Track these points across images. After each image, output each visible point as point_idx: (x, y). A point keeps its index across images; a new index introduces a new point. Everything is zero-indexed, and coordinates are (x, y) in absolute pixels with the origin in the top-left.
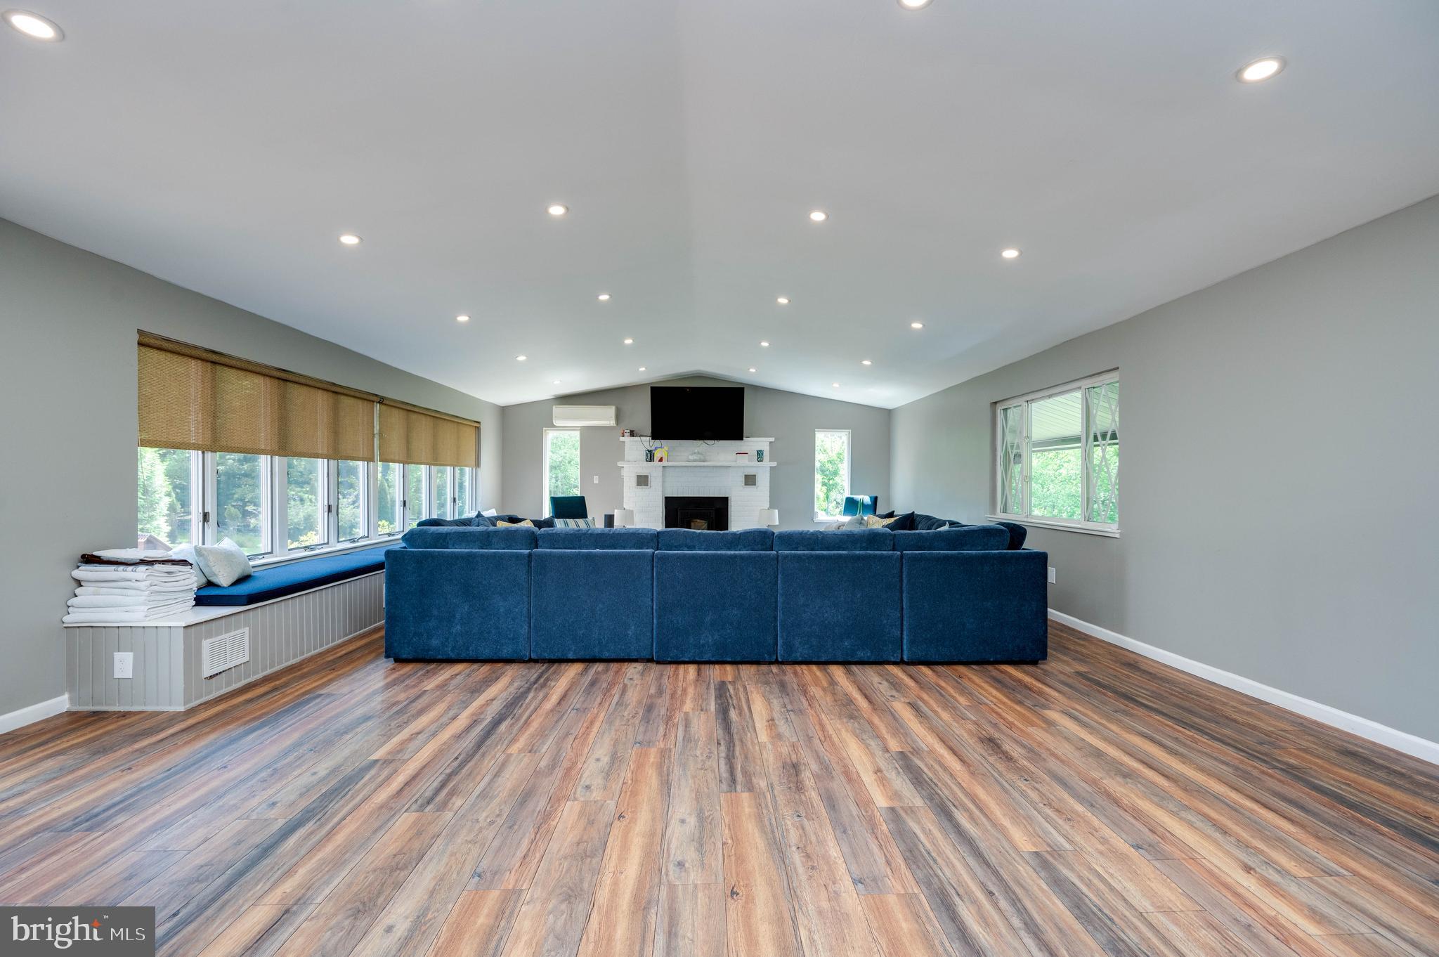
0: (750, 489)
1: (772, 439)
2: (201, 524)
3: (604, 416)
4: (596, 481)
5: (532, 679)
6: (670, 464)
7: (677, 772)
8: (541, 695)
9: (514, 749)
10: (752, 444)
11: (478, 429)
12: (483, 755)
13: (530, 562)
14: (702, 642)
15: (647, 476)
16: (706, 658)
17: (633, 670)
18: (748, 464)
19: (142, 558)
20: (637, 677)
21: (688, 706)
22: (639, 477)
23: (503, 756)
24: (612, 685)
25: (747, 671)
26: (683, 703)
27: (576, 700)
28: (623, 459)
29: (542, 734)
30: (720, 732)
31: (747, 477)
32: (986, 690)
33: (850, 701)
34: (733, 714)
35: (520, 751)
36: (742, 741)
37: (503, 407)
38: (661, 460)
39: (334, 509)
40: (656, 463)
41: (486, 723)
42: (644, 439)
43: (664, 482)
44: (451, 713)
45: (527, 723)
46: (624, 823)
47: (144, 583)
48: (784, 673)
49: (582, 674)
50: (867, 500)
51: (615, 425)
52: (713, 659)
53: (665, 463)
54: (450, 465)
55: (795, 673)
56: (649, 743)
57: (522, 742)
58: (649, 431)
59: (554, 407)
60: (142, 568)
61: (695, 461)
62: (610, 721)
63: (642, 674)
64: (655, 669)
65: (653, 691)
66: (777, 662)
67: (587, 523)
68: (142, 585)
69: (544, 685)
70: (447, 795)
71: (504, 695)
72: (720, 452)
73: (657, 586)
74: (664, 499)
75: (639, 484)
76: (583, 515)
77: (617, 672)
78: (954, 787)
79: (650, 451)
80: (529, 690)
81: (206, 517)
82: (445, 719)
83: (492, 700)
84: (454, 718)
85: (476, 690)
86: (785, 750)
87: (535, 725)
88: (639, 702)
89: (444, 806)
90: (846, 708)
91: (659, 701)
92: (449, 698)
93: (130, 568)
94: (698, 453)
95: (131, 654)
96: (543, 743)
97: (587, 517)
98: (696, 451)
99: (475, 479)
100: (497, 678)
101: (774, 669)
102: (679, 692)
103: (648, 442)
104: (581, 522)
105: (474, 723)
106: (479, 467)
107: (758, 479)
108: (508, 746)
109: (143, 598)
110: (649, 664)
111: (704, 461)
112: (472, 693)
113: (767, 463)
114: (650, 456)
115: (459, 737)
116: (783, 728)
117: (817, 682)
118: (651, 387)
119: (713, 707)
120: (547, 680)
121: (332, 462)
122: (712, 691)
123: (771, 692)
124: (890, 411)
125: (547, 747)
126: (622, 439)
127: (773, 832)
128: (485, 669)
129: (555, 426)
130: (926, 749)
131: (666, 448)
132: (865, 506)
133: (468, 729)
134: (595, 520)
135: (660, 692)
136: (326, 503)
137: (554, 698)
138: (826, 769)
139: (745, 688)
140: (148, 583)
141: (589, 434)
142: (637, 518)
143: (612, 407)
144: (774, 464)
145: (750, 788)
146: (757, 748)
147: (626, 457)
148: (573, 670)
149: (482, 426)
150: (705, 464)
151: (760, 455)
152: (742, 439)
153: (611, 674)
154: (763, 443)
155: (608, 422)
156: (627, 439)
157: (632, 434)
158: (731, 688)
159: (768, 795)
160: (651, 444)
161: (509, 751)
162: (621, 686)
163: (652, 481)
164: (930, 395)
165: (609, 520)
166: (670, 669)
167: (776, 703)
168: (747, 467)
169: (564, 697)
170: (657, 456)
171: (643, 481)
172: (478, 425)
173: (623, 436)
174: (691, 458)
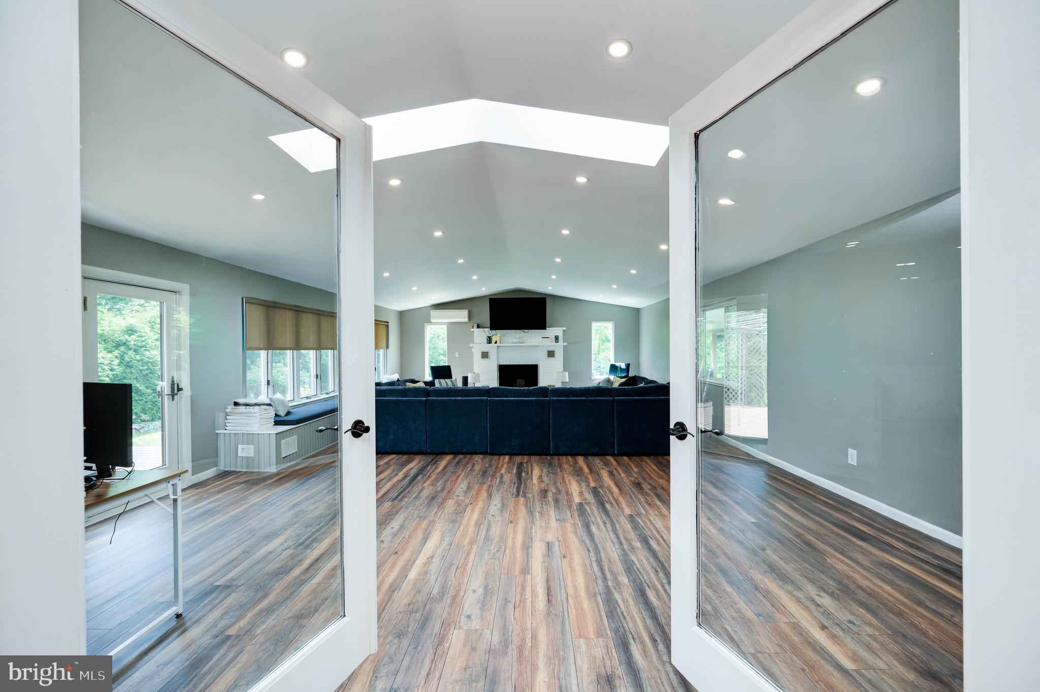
0: (551, 359)
1: (565, 328)
2: (266, 386)
3: (461, 316)
4: (457, 356)
5: (429, 461)
6: (501, 345)
7: (495, 491)
8: (434, 467)
9: (426, 485)
10: (551, 332)
11: (387, 326)
12: (413, 487)
13: (426, 404)
14: (512, 444)
15: (488, 352)
16: (514, 452)
17: (478, 458)
18: (551, 345)
19: (256, 403)
20: (480, 461)
21: (503, 471)
22: (483, 353)
23: (421, 487)
24: (467, 463)
25: (534, 458)
26: (501, 470)
27: (451, 469)
28: (472, 342)
29: (437, 480)
30: (516, 480)
31: (549, 352)
32: (649, 465)
33: (581, 469)
34: (523, 474)
35: (428, 485)
36: (525, 483)
37: (401, 311)
38: (496, 343)
39: (319, 377)
40: (493, 344)
41: (410, 477)
42: (485, 329)
43: (498, 355)
44: (395, 473)
45: (429, 476)
46: (472, 506)
47: (257, 414)
48: (553, 459)
49: (453, 459)
50: (623, 366)
51: (468, 321)
52: (518, 453)
53: (498, 344)
55: (559, 459)
56: (484, 483)
57: (428, 482)
58: (489, 324)
59: (431, 311)
60: (257, 407)
61: (517, 343)
62: (467, 476)
63: (482, 459)
64: (489, 458)
65: (487, 465)
66: (550, 455)
67: (452, 382)
68: (257, 415)
69: (435, 463)
70: (402, 497)
71: (417, 467)
72: (533, 337)
73: (490, 416)
74: (498, 366)
75: (483, 357)
76: (450, 376)
77: (470, 459)
78: (611, 498)
79: (489, 337)
80: (428, 465)
81: (268, 382)
82: (392, 475)
83: (412, 469)
84: (397, 475)
85: (404, 465)
86: (543, 486)
87: (433, 477)
88: (480, 470)
89: (401, 500)
90: (578, 473)
91: (490, 469)
92: (392, 468)
93: (252, 407)
94: (519, 338)
95: (253, 446)
96: (438, 483)
97: (452, 378)
98: (517, 336)
99: (386, 356)
100: (412, 461)
101: (549, 458)
102: (500, 466)
103: (487, 332)
104: (448, 381)
105: (406, 476)
106: (387, 349)
107: (556, 354)
108: (423, 484)
109: (257, 421)
110: (486, 456)
112: (402, 466)
113: (561, 343)
114: (489, 340)
115: (401, 481)
116: (545, 479)
117: (568, 462)
118: (490, 299)
119: (515, 471)
120: (436, 461)
121: (318, 351)
122: (516, 466)
123: (543, 467)
124: (638, 309)
125: (440, 485)
126: (472, 330)
127: (530, 508)
128: (405, 457)
129: (432, 323)
130: (606, 485)
131: (499, 335)
132: (622, 370)
133: (404, 478)
134: (457, 380)
135: (491, 466)
136: (315, 374)
137: (441, 468)
138: (559, 492)
139: (532, 465)
140: (259, 414)
141: (452, 327)
142: (482, 378)
143: (466, 310)
144: (566, 344)
145: (524, 496)
146: (531, 485)
147: (475, 342)
148: (448, 458)
149: (389, 324)
150: (523, 344)
151: (557, 338)
152: (546, 329)
153: (467, 459)
154: (558, 331)
155: (464, 320)
156: (475, 330)
157: (478, 327)
158: (525, 465)
159: (531, 499)
160: (490, 333)
161: (424, 485)
162: (472, 464)
163: (490, 355)
164: (658, 302)
165: (465, 379)
166: (496, 457)
167: (545, 470)
168: (549, 346)
169: (445, 468)
170: (494, 340)
171: (485, 355)
172: (387, 324)
173: (473, 328)
174: (514, 341)
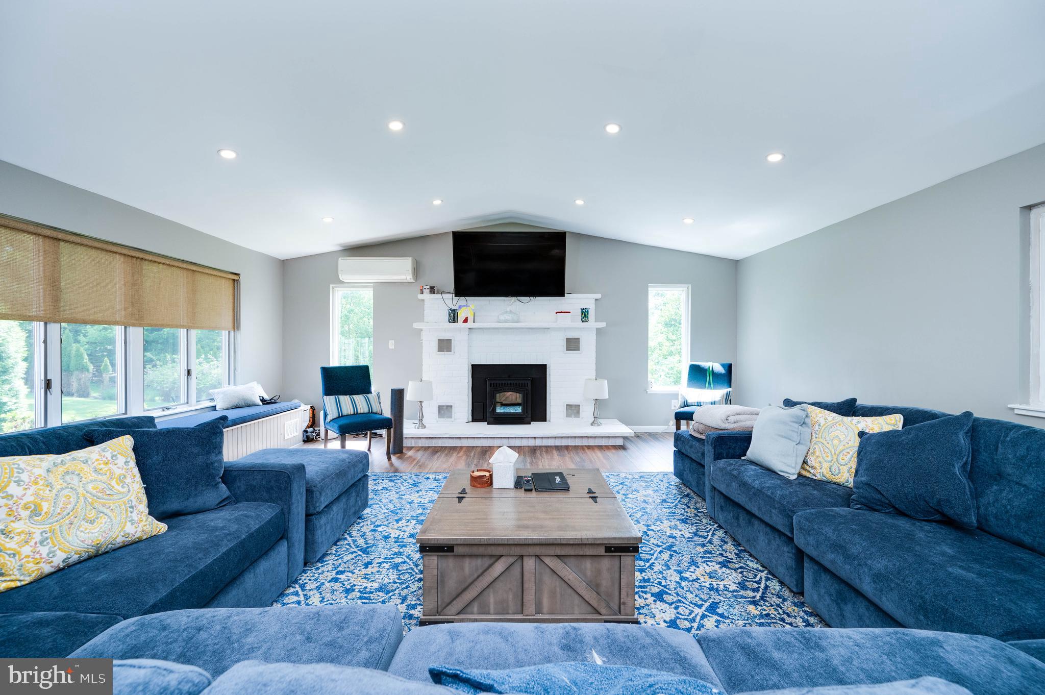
0: (573, 355)
1: (599, 296)
3: (399, 270)
4: (391, 347)
6: (477, 325)
10: (573, 301)
11: (236, 283)
15: (450, 340)
18: (572, 325)
22: (440, 341)
28: (422, 319)
31: (569, 341)
37: (285, 260)
38: (466, 321)
40: (460, 324)
42: (446, 296)
43: (469, 347)
50: (719, 368)
51: (412, 281)
53: (470, 324)
54: (183, 327)
58: (451, 286)
59: (340, 259)
61: (506, 321)
72: (537, 311)
74: (470, 367)
75: (440, 349)
76: (365, 390)
79: (454, 311)
94: (511, 312)
97: (368, 393)
98: (508, 309)
99: (233, 346)
103: (451, 300)
106: (238, 329)
107: (583, 344)
111: (518, 322)
113: (592, 323)
114: (453, 316)
118: (454, 234)
124: (738, 262)
126: (420, 297)
129: (343, 282)
131: (472, 307)
132: (715, 375)
134: (380, 397)
141: (381, 289)
143: (408, 258)
144: (602, 325)
147: (426, 319)
149: (242, 279)
150: (519, 325)
151: (585, 314)
152: (563, 296)
154: (586, 300)
155: (404, 277)
156: (427, 296)
157: (432, 290)
160: (455, 302)
163: (456, 345)
165: (399, 397)
168: (570, 328)
170: (461, 316)
171: (445, 345)
172: (236, 277)
173: (422, 293)
174: (502, 318)
